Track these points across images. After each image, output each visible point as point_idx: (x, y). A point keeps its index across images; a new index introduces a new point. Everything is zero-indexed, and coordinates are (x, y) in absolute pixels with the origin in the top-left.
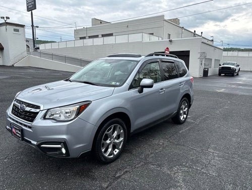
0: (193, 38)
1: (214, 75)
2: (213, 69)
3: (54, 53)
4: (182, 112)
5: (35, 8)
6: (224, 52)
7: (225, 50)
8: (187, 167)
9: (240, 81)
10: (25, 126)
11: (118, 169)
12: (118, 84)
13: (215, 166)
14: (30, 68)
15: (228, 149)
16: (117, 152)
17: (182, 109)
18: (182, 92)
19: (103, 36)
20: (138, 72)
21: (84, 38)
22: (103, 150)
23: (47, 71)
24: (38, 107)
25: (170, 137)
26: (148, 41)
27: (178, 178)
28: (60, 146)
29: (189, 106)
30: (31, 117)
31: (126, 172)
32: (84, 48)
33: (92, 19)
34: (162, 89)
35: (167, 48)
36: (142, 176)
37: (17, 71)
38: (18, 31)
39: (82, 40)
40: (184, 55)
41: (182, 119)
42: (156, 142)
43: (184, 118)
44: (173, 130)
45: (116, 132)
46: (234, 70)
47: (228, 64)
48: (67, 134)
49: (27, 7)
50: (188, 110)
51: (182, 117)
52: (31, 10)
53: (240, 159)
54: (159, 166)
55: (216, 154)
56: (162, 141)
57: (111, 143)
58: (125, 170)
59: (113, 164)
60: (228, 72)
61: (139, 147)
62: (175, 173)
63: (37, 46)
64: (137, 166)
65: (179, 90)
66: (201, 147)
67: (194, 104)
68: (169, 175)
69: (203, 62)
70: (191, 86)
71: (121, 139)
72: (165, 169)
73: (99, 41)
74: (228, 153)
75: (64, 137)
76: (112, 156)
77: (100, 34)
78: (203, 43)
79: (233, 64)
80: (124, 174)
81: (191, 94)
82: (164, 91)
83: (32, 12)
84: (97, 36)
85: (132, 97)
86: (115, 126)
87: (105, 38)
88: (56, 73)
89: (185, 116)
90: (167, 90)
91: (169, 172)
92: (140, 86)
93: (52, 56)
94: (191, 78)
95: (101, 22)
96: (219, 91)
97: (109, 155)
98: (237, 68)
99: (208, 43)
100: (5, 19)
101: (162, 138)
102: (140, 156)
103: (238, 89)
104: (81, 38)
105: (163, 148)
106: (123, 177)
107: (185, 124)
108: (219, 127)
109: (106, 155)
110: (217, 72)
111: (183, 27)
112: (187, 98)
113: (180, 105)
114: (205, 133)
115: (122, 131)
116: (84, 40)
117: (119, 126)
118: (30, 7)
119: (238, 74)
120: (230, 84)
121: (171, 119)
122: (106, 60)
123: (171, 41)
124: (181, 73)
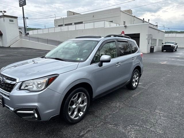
0: (142, 24)
1: (158, 52)
2: (158, 47)
3: (40, 37)
4: (134, 80)
5: (25, 4)
6: (165, 34)
7: (166, 32)
8: (138, 126)
9: (178, 55)
10: (5, 95)
11: (82, 128)
12: (82, 59)
13: (161, 125)
14: (22, 48)
15: (171, 110)
16: (82, 114)
17: (134, 78)
18: (134, 65)
19: (75, 24)
20: (99, 50)
21: (62, 25)
22: (70, 114)
23: (34, 51)
24: (15, 80)
25: (125, 101)
26: (109, 27)
27: (131, 136)
28: (32, 112)
29: (140, 76)
30: (9, 88)
31: (89, 131)
32: (62, 33)
33: (67, 11)
34: (118, 63)
35: (123, 32)
36: (101, 135)
37: (12, 50)
38: (12, 21)
39: (60, 27)
40: (136, 37)
41: (134, 85)
42: (113, 104)
43: (135, 85)
44: (127, 94)
45: (80, 98)
46: (173, 47)
47: (169, 43)
48: (38, 102)
49: (20, 4)
50: (139, 79)
51: (134, 84)
52: (23, 6)
53: (181, 118)
54: (116, 125)
55: (162, 115)
56: (118, 104)
57: (76, 107)
58: (88, 129)
59: (78, 124)
60: (168, 49)
61: (100, 109)
62: (128, 132)
63: (27, 32)
64: (98, 126)
65: (131, 63)
66: (149, 108)
67: (143, 74)
68: (123, 133)
69: (150, 42)
70: (141, 60)
71: (85, 104)
72: (121, 129)
73: (72, 28)
74: (171, 114)
75: (36, 104)
76: (78, 118)
77: (73, 22)
78: (149, 27)
79: (173, 43)
80: (87, 133)
81: (141, 66)
82: (120, 64)
83: (23, 7)
84: (71, 24)
85: (94, 70)
86: (79, 94)
87: (77, 25)
88: (41, 51)
89: (137, 83)
90: (122, 64)
91: (123, 131)
92: (100, 61)
93: (38, 39)
94: (141, 54)
95: (74, 14)
96: (162, 63)
97: (75, 117)
98: (176, 46)
99: (153, 28)
100: (3, 12)
101: (119, 101)
102: (101, 117)
103: (177, 61)
104: (59, 26)
105: (120, 110)
106: (86, 135)
107: (137, 89)
108: (163, 92)
109: (73, 117)
110: (161, 49)
111: (135, 16)
112: (138, 69)
113: (133, 75)
114: (153, 97)
115: (85, 97)
116: (62, 27)
117: (83, 93)
118: (21, 3)
119: (176, 50)
120: (171, 58)
121: (126, 86)
122: (74, 40)
123: (125, 27)
124: (133, 50)
